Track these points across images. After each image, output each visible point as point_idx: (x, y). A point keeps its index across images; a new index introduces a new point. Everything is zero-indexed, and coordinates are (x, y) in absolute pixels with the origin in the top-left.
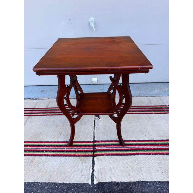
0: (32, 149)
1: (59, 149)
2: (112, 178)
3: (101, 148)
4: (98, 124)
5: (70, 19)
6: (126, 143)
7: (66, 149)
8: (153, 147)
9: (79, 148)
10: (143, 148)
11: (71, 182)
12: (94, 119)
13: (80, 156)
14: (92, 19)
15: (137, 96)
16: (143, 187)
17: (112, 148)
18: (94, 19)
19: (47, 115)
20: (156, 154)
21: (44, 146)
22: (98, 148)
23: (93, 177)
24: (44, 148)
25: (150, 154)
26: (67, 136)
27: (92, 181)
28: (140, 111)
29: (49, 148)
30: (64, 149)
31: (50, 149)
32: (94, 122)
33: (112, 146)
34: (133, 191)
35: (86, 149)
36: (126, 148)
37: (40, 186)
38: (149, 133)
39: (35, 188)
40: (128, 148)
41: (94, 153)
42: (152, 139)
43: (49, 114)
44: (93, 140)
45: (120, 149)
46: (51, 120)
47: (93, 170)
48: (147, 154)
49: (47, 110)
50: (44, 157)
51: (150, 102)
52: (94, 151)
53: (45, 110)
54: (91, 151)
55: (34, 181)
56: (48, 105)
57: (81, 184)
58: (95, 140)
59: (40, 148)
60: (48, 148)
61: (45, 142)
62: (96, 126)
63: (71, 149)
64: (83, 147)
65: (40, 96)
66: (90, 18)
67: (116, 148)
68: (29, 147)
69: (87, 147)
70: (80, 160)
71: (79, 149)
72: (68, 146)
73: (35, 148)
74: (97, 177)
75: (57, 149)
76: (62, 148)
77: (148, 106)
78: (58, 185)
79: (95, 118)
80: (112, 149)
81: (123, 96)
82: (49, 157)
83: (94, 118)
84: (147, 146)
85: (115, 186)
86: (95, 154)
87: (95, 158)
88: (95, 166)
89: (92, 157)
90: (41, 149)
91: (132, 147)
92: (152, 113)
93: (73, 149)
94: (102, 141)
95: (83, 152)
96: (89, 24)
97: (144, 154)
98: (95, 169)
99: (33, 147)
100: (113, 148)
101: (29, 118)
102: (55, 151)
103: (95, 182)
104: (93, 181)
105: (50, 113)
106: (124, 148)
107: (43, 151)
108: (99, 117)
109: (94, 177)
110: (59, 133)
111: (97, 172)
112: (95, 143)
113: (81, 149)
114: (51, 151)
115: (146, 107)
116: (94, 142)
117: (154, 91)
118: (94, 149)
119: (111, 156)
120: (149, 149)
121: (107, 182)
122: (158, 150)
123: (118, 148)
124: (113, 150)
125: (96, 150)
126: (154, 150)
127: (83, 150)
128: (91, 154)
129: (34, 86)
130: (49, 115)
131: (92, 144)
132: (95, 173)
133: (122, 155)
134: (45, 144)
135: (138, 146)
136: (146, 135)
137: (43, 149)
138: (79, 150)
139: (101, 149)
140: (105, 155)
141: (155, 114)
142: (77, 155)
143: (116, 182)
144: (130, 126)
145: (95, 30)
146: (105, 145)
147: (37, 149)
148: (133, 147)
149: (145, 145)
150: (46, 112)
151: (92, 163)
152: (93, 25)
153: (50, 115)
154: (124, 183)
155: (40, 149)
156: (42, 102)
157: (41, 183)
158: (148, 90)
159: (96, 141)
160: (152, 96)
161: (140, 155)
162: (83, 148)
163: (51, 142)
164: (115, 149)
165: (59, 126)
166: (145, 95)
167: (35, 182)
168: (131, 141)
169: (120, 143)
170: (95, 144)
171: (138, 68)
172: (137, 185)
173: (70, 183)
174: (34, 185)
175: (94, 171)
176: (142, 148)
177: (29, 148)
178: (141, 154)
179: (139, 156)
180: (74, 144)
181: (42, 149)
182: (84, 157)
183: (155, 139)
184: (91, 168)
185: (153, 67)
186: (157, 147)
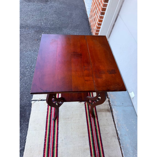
2: (33, 111)
8: (51, 145)
16: (25, 130)
20: (45, 145)
25: (45, 140)
27: (33, 100)
34: (24, 123)
42: (59, 146)
45: (51, 117)
47: (39, 101)
48: (46, 137)
67: (52, 114)
74: (35, 103)
84: (52, 139)
85: (29, 113)
88: (42, 101)
91: (52, 126)
97: (46, 135)
100: (52, 112)
103: (32, 102)
109: (35, 101)
111: (38, 103)
119: (47, 110)
120: (50, 140)
121: (32, 109)
122: (48, 148)
126: (48, 144)
132: (37, 101)
133: (46, 118)
135: (53, 131)
136: (63, 140)
143: (30, 113)
144: (73, 127)
148: (52, 127)
149: (54, 137)
154: (29, 118)
161: (45, 131)
168: (58, 126)
172: (27, 126)
176: (51, 134)
178: (46, 132)
183: (59, 148)
184: (41, 99)
186: (51, 148)
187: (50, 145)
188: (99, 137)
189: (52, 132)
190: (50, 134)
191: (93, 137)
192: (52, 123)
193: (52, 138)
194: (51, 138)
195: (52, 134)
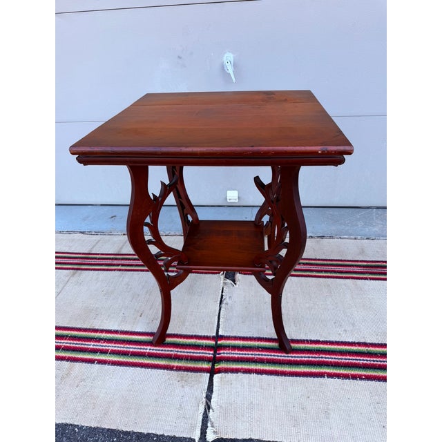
0: (71, 345)
1: (132, 348)
2: (252, 431)
3: (233, 354)
4: (230, 297)
5: (179, 57)
6: (294, 345)
7: (148, 351)
9: (179, 350)
10: (336, 360)
11: (150, 432)
12: (222, 284)
13: (179, 369)
14: (229, 57)
15: (331, 237)
17: (259, 355)
18: (234, 57)
19: (115, 270)
20: (368, 378)
21: (99, 340)
22: (224, 353)
23: (206, 424)
24: (98, 344)
25: (354, 377)
26: (155, 321)
27: (201, 434)
28: (335, 272)
29: (110, 345)
30: (144, 349)
31: (111, 347)
32: (221, 291)
33: (259, 351)
35: (197, 353)
36: (295, 357)
37: (78, 433)
38: (353, 324)
39: (65, 439)
40: (299, 359)
41: (213, 366)
42: (362, 341)
43: (120, 267)
44: (214, 334)
45: (280, 360)
46: (122, 281)
47: (208, 407)
48: (346, 377)
49: (116, 259)
50: (96, 366)
51: (362, 252)
52: (215, 360)
53: (112, 259)
54: (208, 360)
55: (64, 422)
56: (121, 248)
57: (174, 437)
58: (220, 333)
59: (89, 343)
60: (108, 345)
61: (102, 331)
62: (224, 302)
63: (160, 352)
64: (189, 349)
65: (105, 226)
66: (226, 55)
67: (270, 357)
68: (66, 339)
69: (198, 349)
70: (178, 379)
71: (181, 352)
72: (154, 343)
73: (78, 342)
74: (215, 425)
75: (128, 350)
76: (140, 347)
77: (357, 261)
78: (119, 437)
79: (224, 283)
80: (260, 359)
81: (286, 225)
82: (106, 367)
83: (222, 282)
84: (348, 357)
86: (217, 366)
87: (216, 377)
88: (214, 395)
89: (209, 374)
90: (91, 347)
91: (309, 357)
92: (366, 279)
93: (165, 350)
94: (236, 338)
95: (187, 360)
96: (223, 68)
97: (338, 376)
98: (213, 403)
99: (75, 340)
101: (74, 274)
102: (122, 354)
103: (210, 437)
104: (203, 433)
105: (123, 265)
106: (288, 358)
107: (94, 351)
108: (234, 281)
109: (209, 425)
110: (138, 312)
111: (217, 412)
112: (220, 340)
113: (185, 354)
114: (114, 353)
115: (350, 263)
116: (218, 337)
117: (374, 226)
118: (215, 356)
119: (254, 376)
120: (351, 363)
121: (240, 438)
122: (375, 368)
123: (274, 356)
124: (261, 361)
125: (221, 357)
126: (364, 368)
127: (188, 356)
128: (206, 366)
129: (96, 205)
130: (120, 270)
131: (212, 343)
132: (211, 414)
133: (281, 376)
134: (103, 335)
135: (323, 356)
136: (345, 331)
137: (97, 347)
138: (180, 356)
139: (232, 357)
140: (240, 372)
141: (372, 281)
142: (173, 367)
144: (307, 305)
145: (234, 81)
146: (243, 347)
147: (83, 346)
148: (312, 357)
149: (341, 353)
150: (115, 262)
151: (206, 387)
152: (230, 70)
153: (122, 270)
155: (89, 347)
156: (109, 240)
157: (81, 428)
158: (359, 223)
159: (222, 338)
160: (367, 239)
161: (328, 377)
162: (189, 351)
163: (116, 332)
164: (267, 359)
165: (138, 295)
166: (351, 235)
167: (66, 425)
168: (307, 341)
169: (279, 346)
170: (219, 342)
171: (316, 153)
173: (149, 434)
174: (64, 430)
175: (209, 410)
176: (334, 360)
177: (66, 341)
178: (331, 376)
179: (326, 380)
180: (168, 340)
181: (94, 347)
182: (190, 374)
183: (368, 341)
184: (204, 400)
185: (353, 151)
186: (374, 361)
187: (366, 362)
188: (325, 262)
189: (326, 358)
190: (335, 363)
191: (326, 271)
192: (298, 357)
193: (343, 357)
194: (345, 359)
195: (333, 357)
